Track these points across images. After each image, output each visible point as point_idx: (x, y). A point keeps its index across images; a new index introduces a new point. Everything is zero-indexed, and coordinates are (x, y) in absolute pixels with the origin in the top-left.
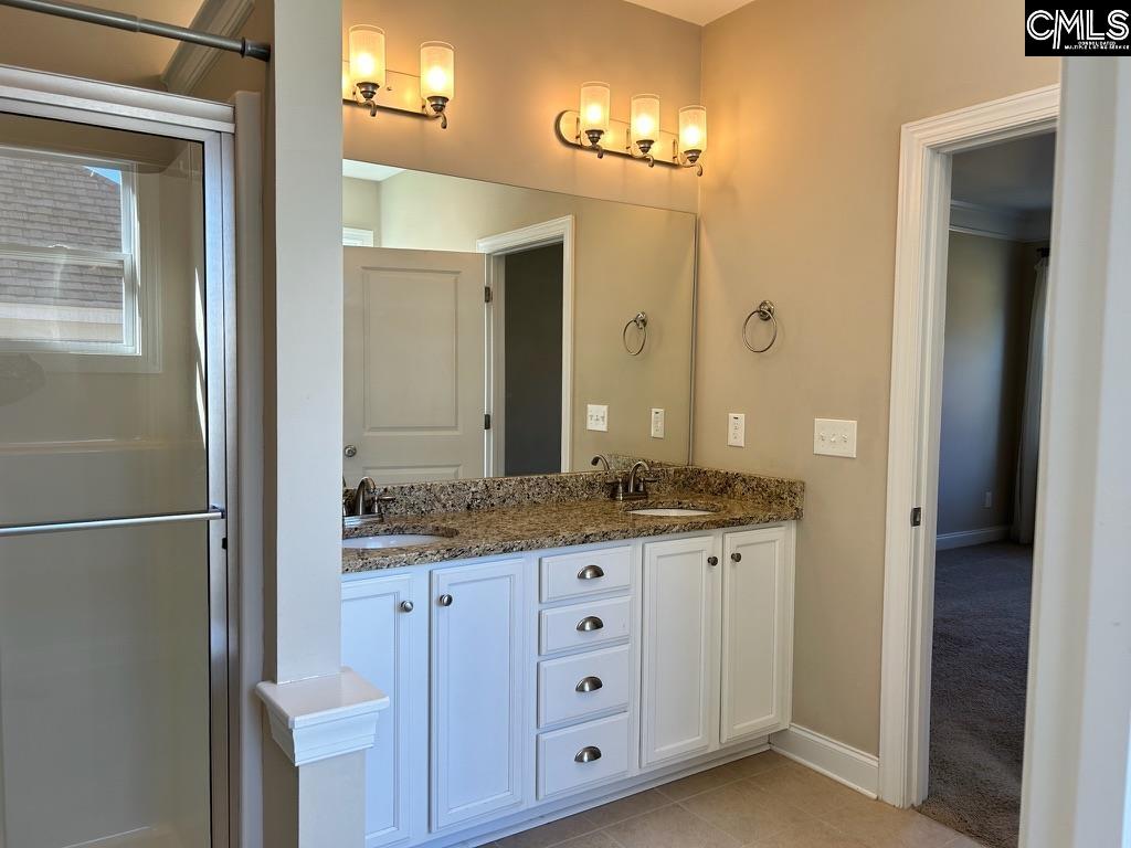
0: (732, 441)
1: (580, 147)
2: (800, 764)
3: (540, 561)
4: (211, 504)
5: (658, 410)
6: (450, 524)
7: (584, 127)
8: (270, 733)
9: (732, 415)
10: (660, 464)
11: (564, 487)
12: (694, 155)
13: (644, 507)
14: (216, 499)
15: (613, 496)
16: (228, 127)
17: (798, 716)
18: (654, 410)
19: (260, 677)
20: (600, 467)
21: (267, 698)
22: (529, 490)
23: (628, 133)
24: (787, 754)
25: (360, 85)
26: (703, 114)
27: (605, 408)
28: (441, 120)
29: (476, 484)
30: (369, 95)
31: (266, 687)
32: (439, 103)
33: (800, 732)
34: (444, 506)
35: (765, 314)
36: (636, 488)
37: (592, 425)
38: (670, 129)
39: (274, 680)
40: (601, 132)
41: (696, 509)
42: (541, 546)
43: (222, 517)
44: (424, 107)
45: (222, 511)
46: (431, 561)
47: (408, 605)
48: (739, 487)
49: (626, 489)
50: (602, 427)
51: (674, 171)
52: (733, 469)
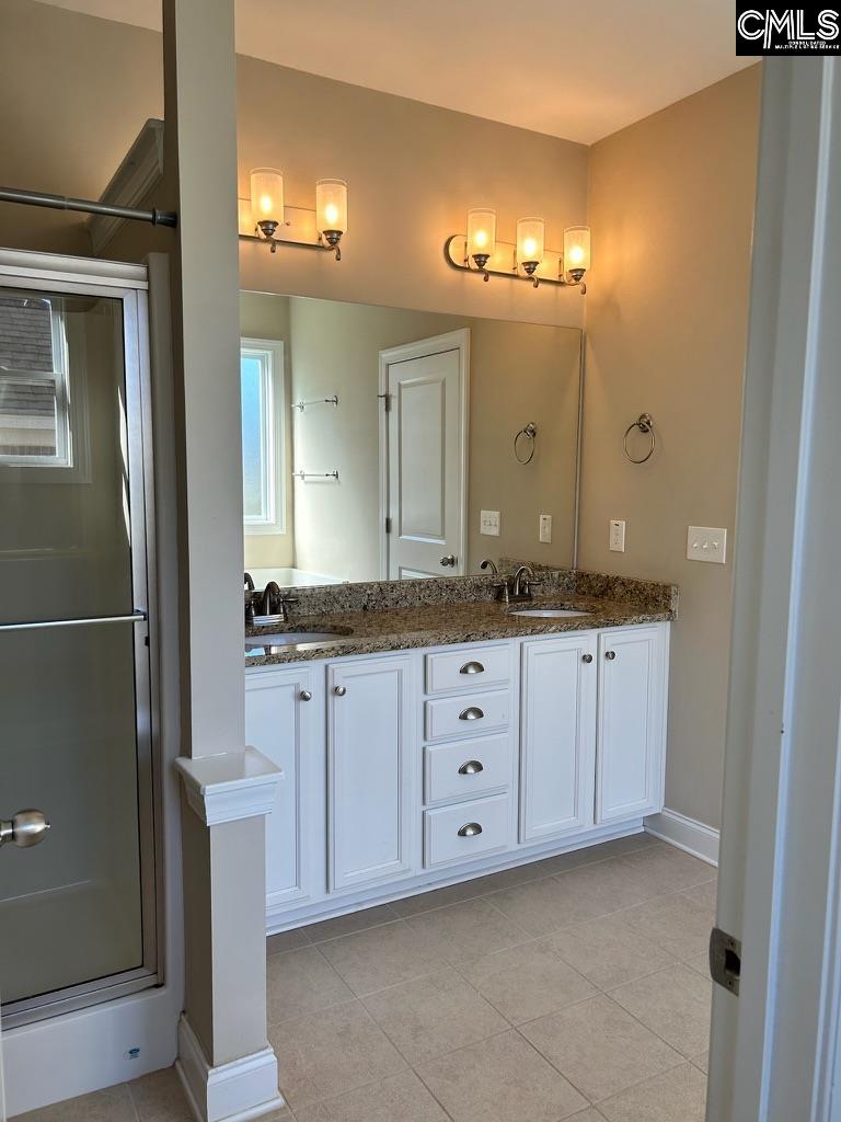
0: (613, 547)
1: (468, 269)
2: (671, 845)
3: (425, 657)
4: (135, 608)
5: (545, 516)
6: (347, 624)
7: (471, 252)
8: (187, 801)
9: (613, 522)
10: (547, 568)
11: (452, 590)
12: (578, 274)
13: (528, 609)
14: (139, 605)
15: (499, 597)
16: (144, 285)
17: (671, 801)
18: (542, 517)
19: (178, 753)
20: (488, 570)
21: (184, 771)
22: (420, 592)
23: (515, 254)
24: (661, 836)
25: (261, 223)
26: (587, 234)
27: (497, 514)
28: (334, 252)
29: (371, 588)
30: (268, 233)
31: (183, 762)
32: (333, 236)
33: (670, 816)
34: (343, 607)
35: (644, 426)
36: (521, 591)
37: (484, 530)
38: (555, 248)
39: (190, 757)
40: (487, 256)
41: (577, 610)
42: (425, 645)
43: (145, 619)
44: (320, 239)
45: (144, 614)
46: (327, 657)
47: (308, 694)
48: (619, 590)
49: (511, 592)
50: (495, 532)
51: (561, 290)
52: (613, 573)
